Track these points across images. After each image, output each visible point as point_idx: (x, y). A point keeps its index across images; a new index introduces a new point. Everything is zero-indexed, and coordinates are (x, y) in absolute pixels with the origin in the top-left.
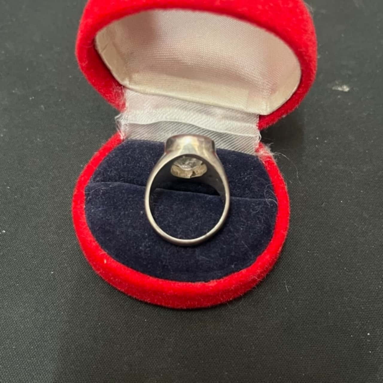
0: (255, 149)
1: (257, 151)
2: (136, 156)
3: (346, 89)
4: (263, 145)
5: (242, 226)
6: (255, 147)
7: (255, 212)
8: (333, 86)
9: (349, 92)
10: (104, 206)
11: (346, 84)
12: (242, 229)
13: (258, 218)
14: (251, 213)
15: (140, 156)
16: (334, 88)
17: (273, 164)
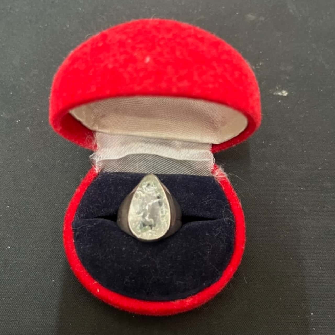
0: (211, 171)
1: (213, 172)
2: (113, 193)
3: (285, 93)
4: (217, 166)
5: (208, 250)
6: (210, 169)
7: (217, 234)
8: (274, 92)
9: (287, 96)
10: (92, 244)
11: (285, 89)
12: (208, 252)
13: (221, 239)
14: (214, 235)
15: (115, 193)
16: (274, 94)
17: (228, 183)
